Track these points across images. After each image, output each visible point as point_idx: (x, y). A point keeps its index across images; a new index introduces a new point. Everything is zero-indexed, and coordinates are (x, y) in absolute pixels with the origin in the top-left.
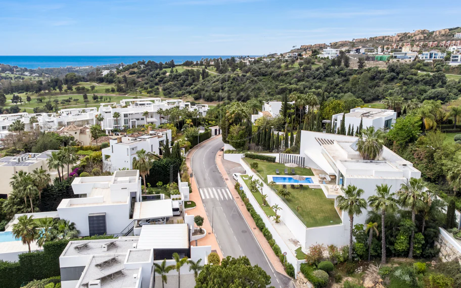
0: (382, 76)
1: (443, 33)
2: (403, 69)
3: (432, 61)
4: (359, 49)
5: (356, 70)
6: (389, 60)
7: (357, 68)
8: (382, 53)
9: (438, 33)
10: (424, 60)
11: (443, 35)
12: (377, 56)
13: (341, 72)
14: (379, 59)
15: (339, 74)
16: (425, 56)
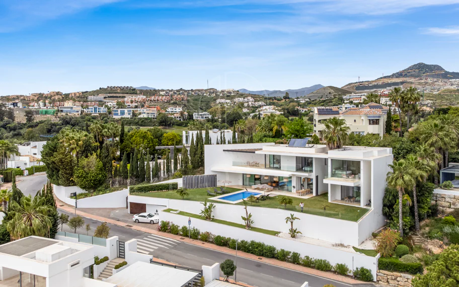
0: (58, 129)
1: (78, 95)
2: (77, 122)
3: (98, 115)
4: (17, 103)
5: (25, 124)
6: (57, 114)
7: (25, 122)
8: (45, 108)
9: (73, 95)
10: (91, 114)
11: (78, 97)
12: (40, 110)
13: (9, 125)
14: (44, 113)
15: (6, 129)
16: (90, 110)
